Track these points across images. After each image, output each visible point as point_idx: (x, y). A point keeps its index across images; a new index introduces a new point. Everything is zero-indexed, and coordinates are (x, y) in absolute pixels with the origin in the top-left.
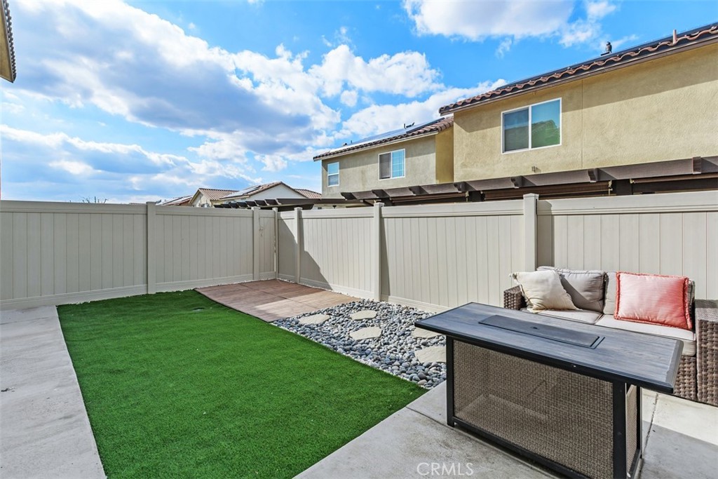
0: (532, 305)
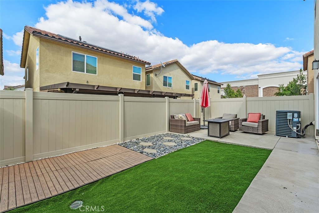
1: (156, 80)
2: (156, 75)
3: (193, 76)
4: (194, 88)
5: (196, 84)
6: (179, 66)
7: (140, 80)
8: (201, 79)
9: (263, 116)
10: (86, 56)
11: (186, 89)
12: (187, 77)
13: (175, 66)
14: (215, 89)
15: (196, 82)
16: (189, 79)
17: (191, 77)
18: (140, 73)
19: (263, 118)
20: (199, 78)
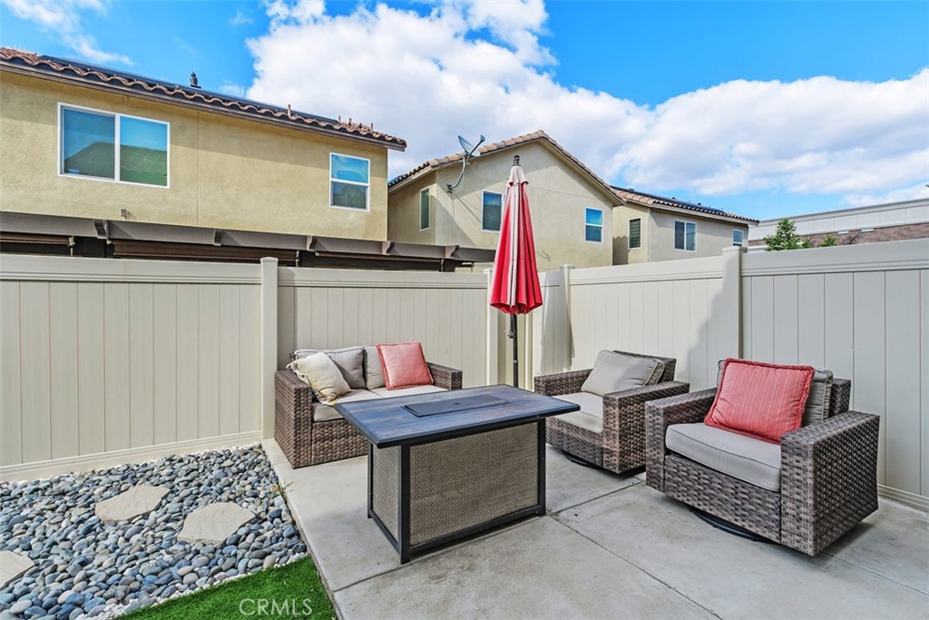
0: (324, 397)
1: (449, 209)
2: (450, 190)
3: (618, 192)
4: (628, 235)
5: (635, 223)
6: (553, 154)
7: (364, 207)
8: (651, 201)
9: (834, 389)
10: (121, 117)
11: (587, 239)
12: (591, 195)
13: (535, 155)
14: (721, 238)
15: (635, 214)
16: (597, 204)
17: (610, 196)
18: (367, 182)
19: (832, 401)
20: (644, 200)
